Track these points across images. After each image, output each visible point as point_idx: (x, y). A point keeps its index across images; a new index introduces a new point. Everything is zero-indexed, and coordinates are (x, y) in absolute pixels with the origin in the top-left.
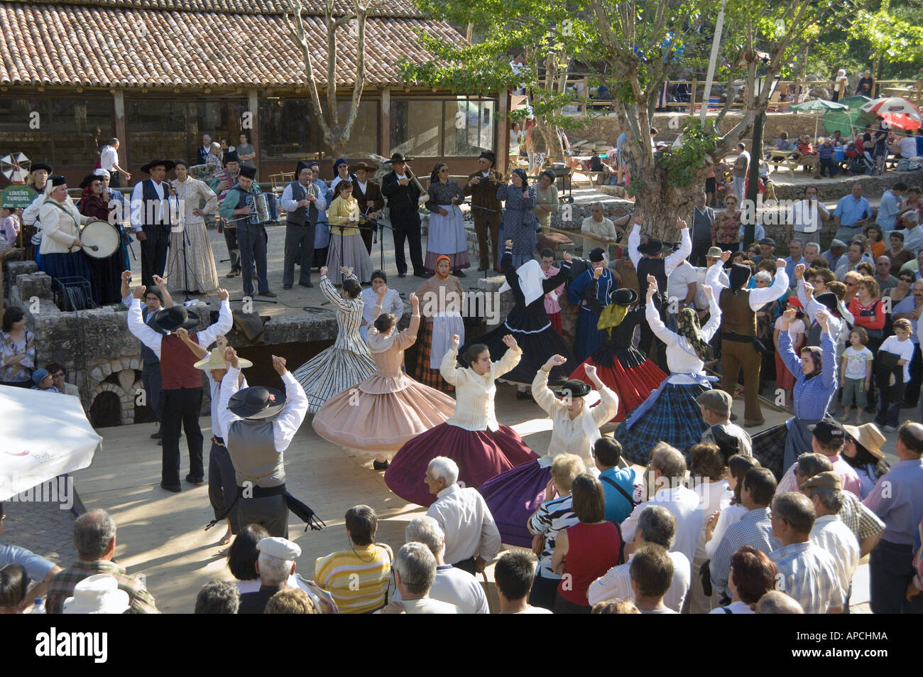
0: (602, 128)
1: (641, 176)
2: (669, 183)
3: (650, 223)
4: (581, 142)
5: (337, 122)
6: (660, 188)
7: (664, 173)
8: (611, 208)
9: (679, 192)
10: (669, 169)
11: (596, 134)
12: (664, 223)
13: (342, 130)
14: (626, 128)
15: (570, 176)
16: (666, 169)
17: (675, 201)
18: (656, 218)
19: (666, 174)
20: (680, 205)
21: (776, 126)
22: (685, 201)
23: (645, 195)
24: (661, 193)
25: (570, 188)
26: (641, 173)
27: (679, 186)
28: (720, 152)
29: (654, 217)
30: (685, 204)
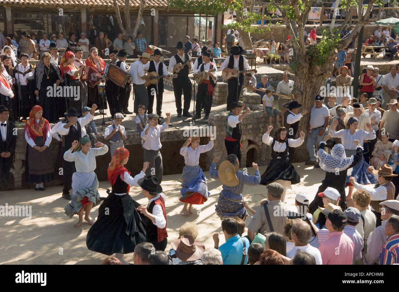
0: (272, 33)
1: (298, 59)
2: (313, 63)
3: (302, 84)
4: (261, 40)
5: (129, 27)
6: (308, 66)
7: (310, 57)
8: (277, 76)
9: (318, 68)
10: (313, 55)
11: (269, 36)
12: (310, 85)
13: (132, 32)
14: (291, 33)
15: (255, 59)
16: (312, 56)
17: (316, 73)
18: (306, 82)
19: (312, 59)
20: (319, 75)
21: (367, 32)
22: (322, 73)
23: (300, 69)
24: (309, 68)
25: (255, 65)
26: (298, 57)
27: (319, 65)
28: (342, 46)
29: (305, 81)
30: (322, 74)
